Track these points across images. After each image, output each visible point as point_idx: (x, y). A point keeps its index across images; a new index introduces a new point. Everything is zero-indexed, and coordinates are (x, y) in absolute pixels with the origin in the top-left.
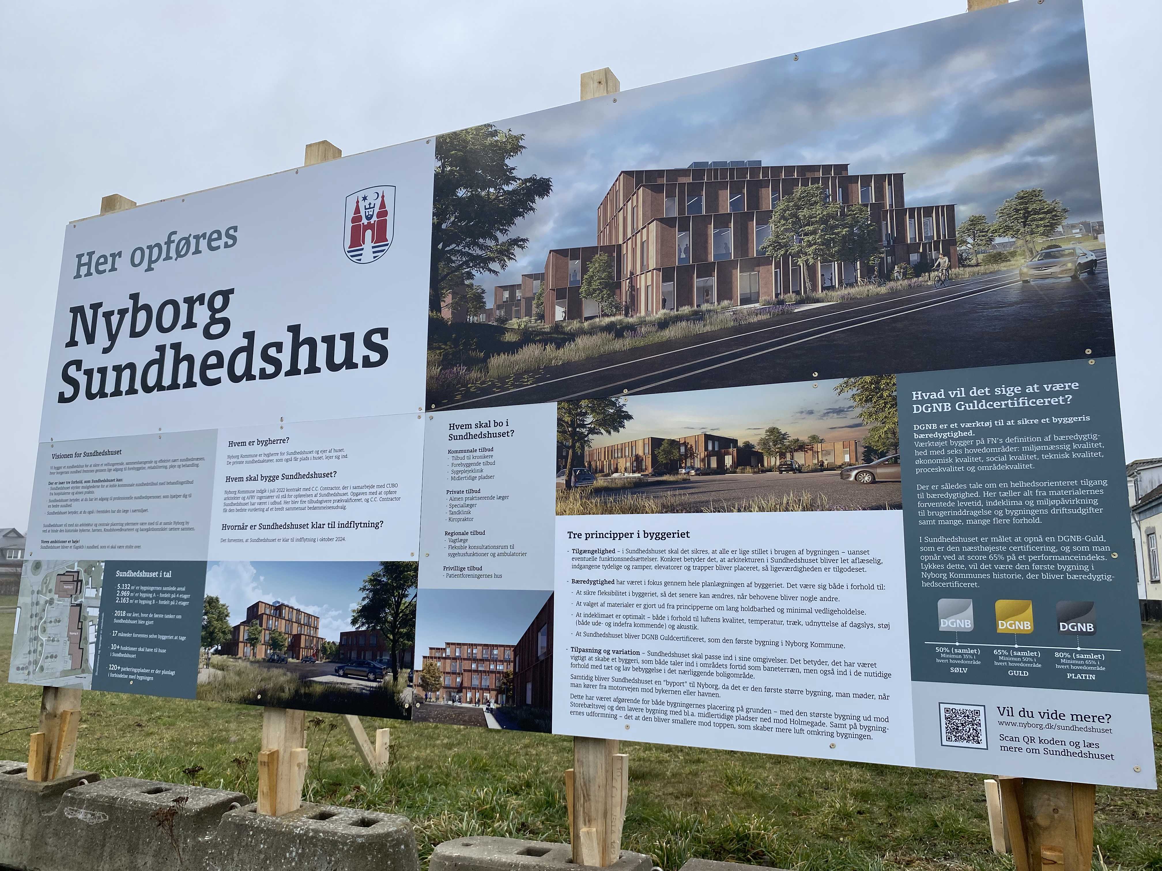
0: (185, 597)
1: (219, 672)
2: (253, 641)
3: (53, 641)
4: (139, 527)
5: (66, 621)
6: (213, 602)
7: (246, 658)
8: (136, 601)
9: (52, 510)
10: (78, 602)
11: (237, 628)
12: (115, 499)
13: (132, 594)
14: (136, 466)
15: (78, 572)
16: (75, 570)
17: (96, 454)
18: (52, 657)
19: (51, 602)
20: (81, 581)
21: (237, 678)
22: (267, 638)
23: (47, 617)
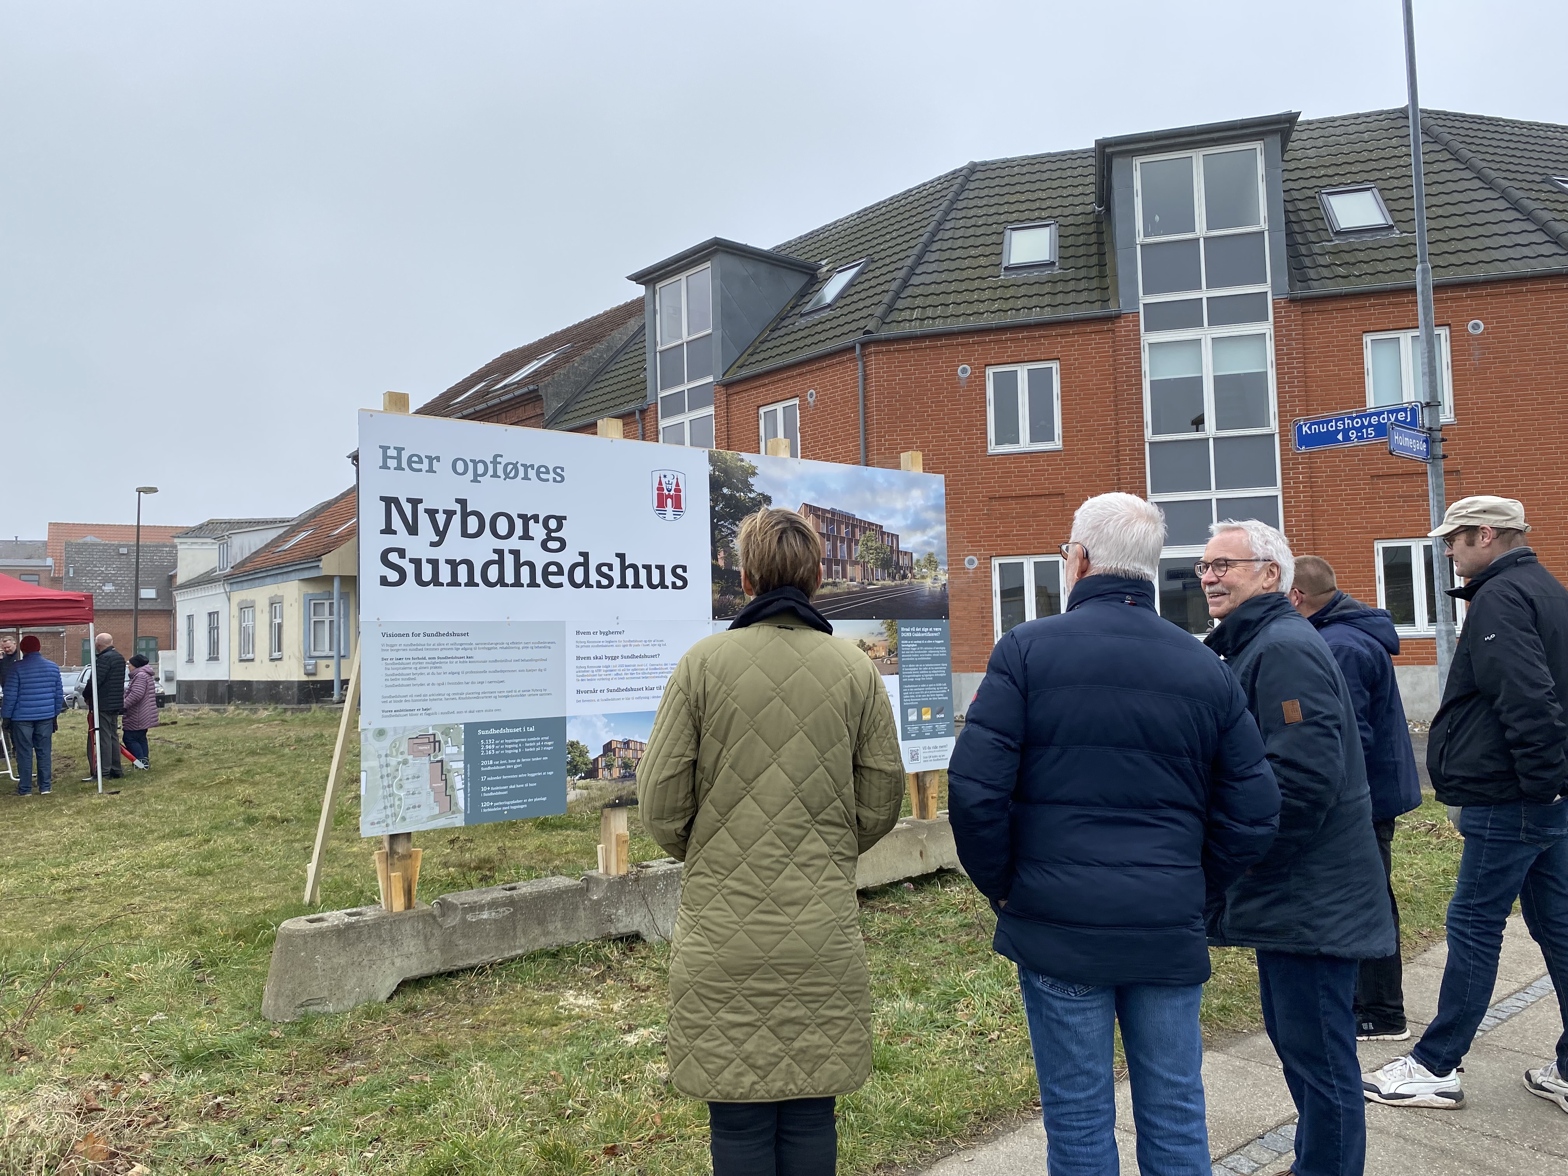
0: (550, 743)
1: (585, 792)
2: (609, 767)
3: (413, 794)
4: (497, 694)
5: (426, 776)
6: (572, 744)
7: (605, 779)
8: (502, 752)
9: (390, 683)
10: (439, 758)
11: (596, 760)
12: (467, 673)
13: (497, 747)
14: (487, 646)
15: (434, 735)
16: (431, 732)
17: (438, 634)
18: (414, 807)
19: (405, 762)
20: (439, 742)
21: (599, 793)
22: (620, 763)
23: (402, 775)
